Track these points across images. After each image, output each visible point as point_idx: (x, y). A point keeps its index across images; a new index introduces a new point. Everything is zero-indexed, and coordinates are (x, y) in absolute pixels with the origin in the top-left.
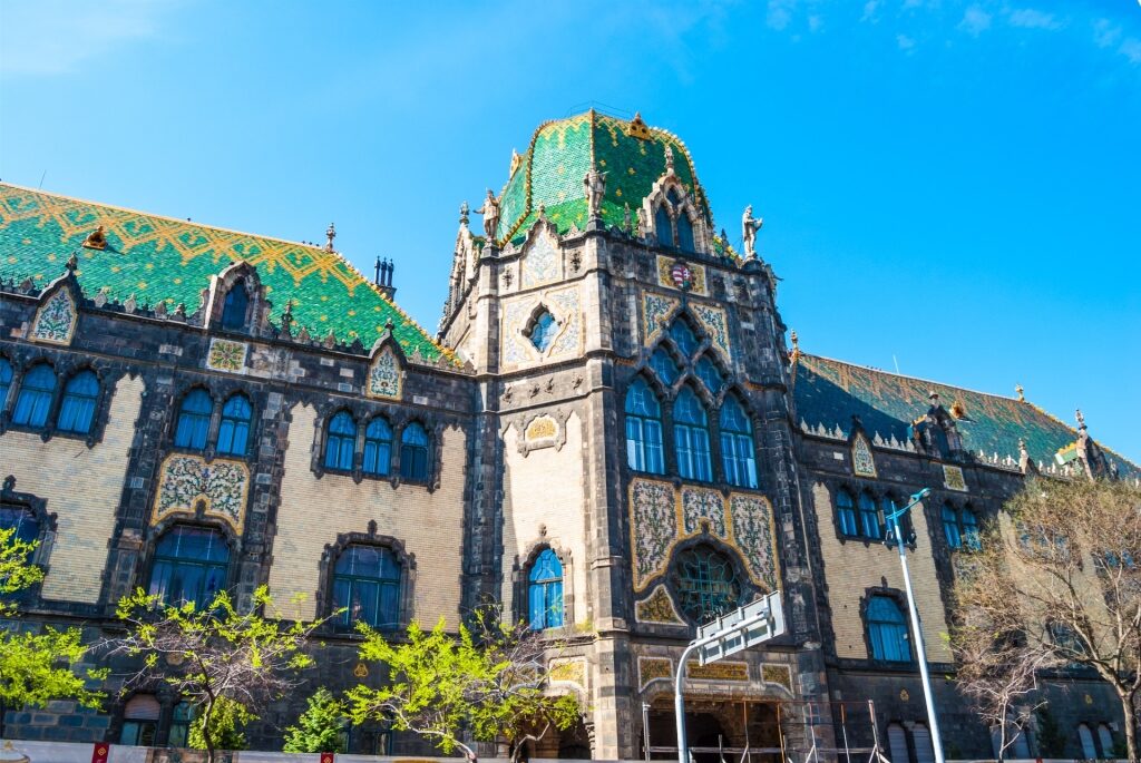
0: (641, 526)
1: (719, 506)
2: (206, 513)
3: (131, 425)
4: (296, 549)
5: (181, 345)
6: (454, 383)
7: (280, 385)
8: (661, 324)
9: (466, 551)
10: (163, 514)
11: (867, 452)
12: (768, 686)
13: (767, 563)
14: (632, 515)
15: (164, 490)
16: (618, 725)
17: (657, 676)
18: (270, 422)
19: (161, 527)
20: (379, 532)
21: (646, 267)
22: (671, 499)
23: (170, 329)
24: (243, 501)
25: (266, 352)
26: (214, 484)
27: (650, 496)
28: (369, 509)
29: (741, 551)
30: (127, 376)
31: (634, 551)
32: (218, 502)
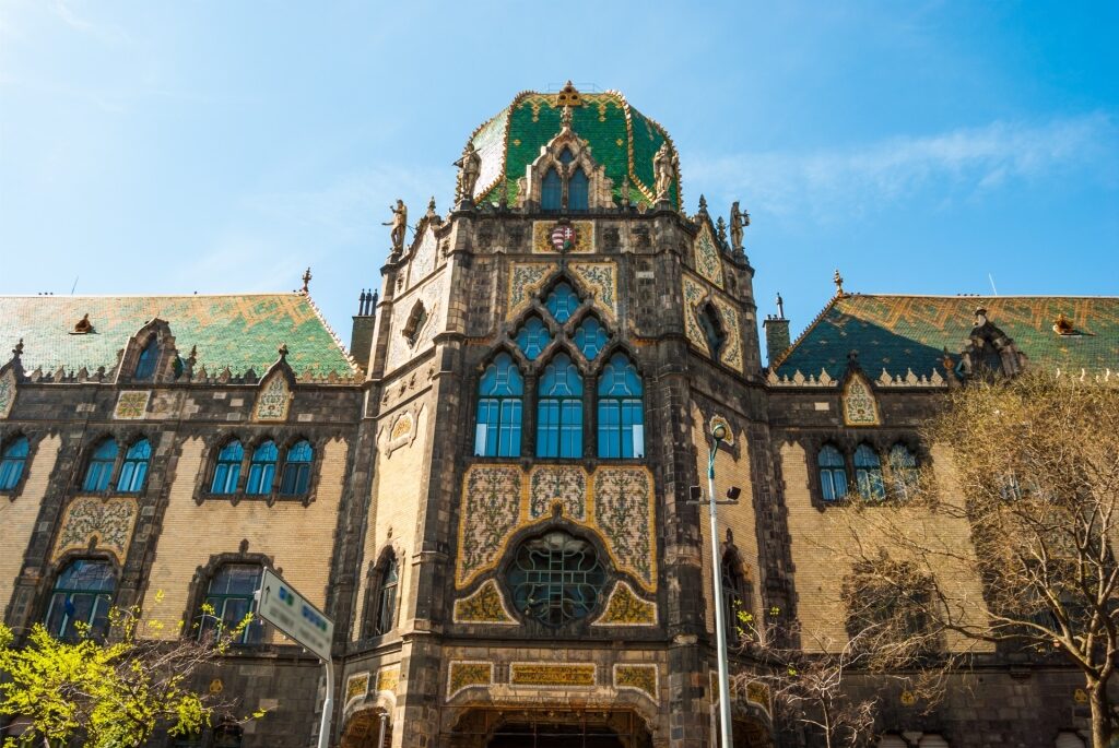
0: (474, 516)
1: (580, 484)
2: (97, 547)
3: (47, 477)
4: (170, 573)
5: (94, 402)
6: (342, 395)
7: (173, 424)
8: (529, 293)
9: (334, 562)
10: (61, 552)
11: (867, 395)
12: (621, 691)
13: (638, 544)
14: (464, 506)
15: (65, 530)
16: (404, 737)
17: (472, 682)
18: (160, 458)
19: (58, 563)
20: (250, 551)
21: (518, 237)
22: (517, 483)
23: (87, 390)
24: (129, 534)
25: (165, 396)
26: (107, 521)
27: (490, 482)
28: (243, 529)
29: (603, 532)
30: (49, 436)
31: (461, 543)
32: (108, 536)
